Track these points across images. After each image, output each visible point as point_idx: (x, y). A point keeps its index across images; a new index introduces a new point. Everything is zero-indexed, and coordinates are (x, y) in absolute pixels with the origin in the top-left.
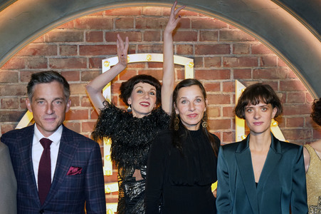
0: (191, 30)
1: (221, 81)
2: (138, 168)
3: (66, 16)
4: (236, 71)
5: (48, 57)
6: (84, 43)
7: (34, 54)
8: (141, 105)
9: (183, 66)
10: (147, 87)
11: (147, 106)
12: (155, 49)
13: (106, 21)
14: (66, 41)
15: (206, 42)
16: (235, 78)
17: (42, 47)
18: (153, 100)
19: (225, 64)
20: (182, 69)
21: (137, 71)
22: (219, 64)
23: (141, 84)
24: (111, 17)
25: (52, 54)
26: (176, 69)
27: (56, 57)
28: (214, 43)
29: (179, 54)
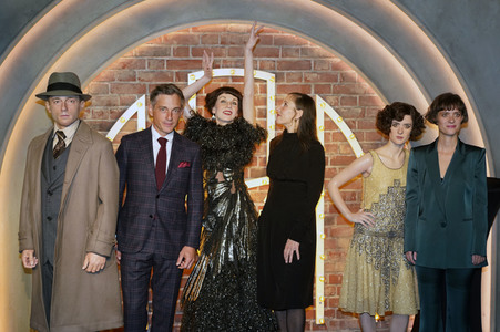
0: (273, 46)
2: (221, 170)
4: (316, 86)
5: (137, 70)
6: (172, 57)
7: (124, 68)
8: (224, 114)
9: (266, 81)
10: (230, 98)
11: (230, 114)
12: (239, 64)
13: (192, 37)
14: (155, 56)
15: (288, 59)
16: (315, 93)
17: (131, 61)
18: (234, 109)
19: (306, 79)
20: (265, 83)
21: (222, 84)
22: (300, 80)
23: (224, 95)
24: (197, 34)
25: (140, 68)
26: (258, 84)
27: (144, 70)
28: (296, 59)
29: (262, 69)
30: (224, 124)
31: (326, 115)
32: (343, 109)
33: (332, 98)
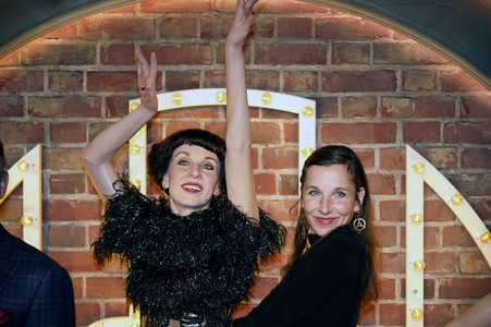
0: (313, 41)
1: (377, 147)
3: (60, 13)
4: (407, 126)
5: (25, 95)
6: (98, 67)
9: (296, 116)
10: (197, 154)
11: (196, 191)
13: (140, 23)
14: (62, 63)
15: (347, 67)
16: (406, 140)
17: (14, 74)
19: (384, 112)
20: (294, 121)
22: (372, 112)
24: (151, 16)
25: (32, 89)
26: (280, 123)
27: (41, 94)
28: (363, 68)
29: (289, 89)
30: (186, 213)
31: (427, 189)
32: (467, 176)
33: (441, 153)
